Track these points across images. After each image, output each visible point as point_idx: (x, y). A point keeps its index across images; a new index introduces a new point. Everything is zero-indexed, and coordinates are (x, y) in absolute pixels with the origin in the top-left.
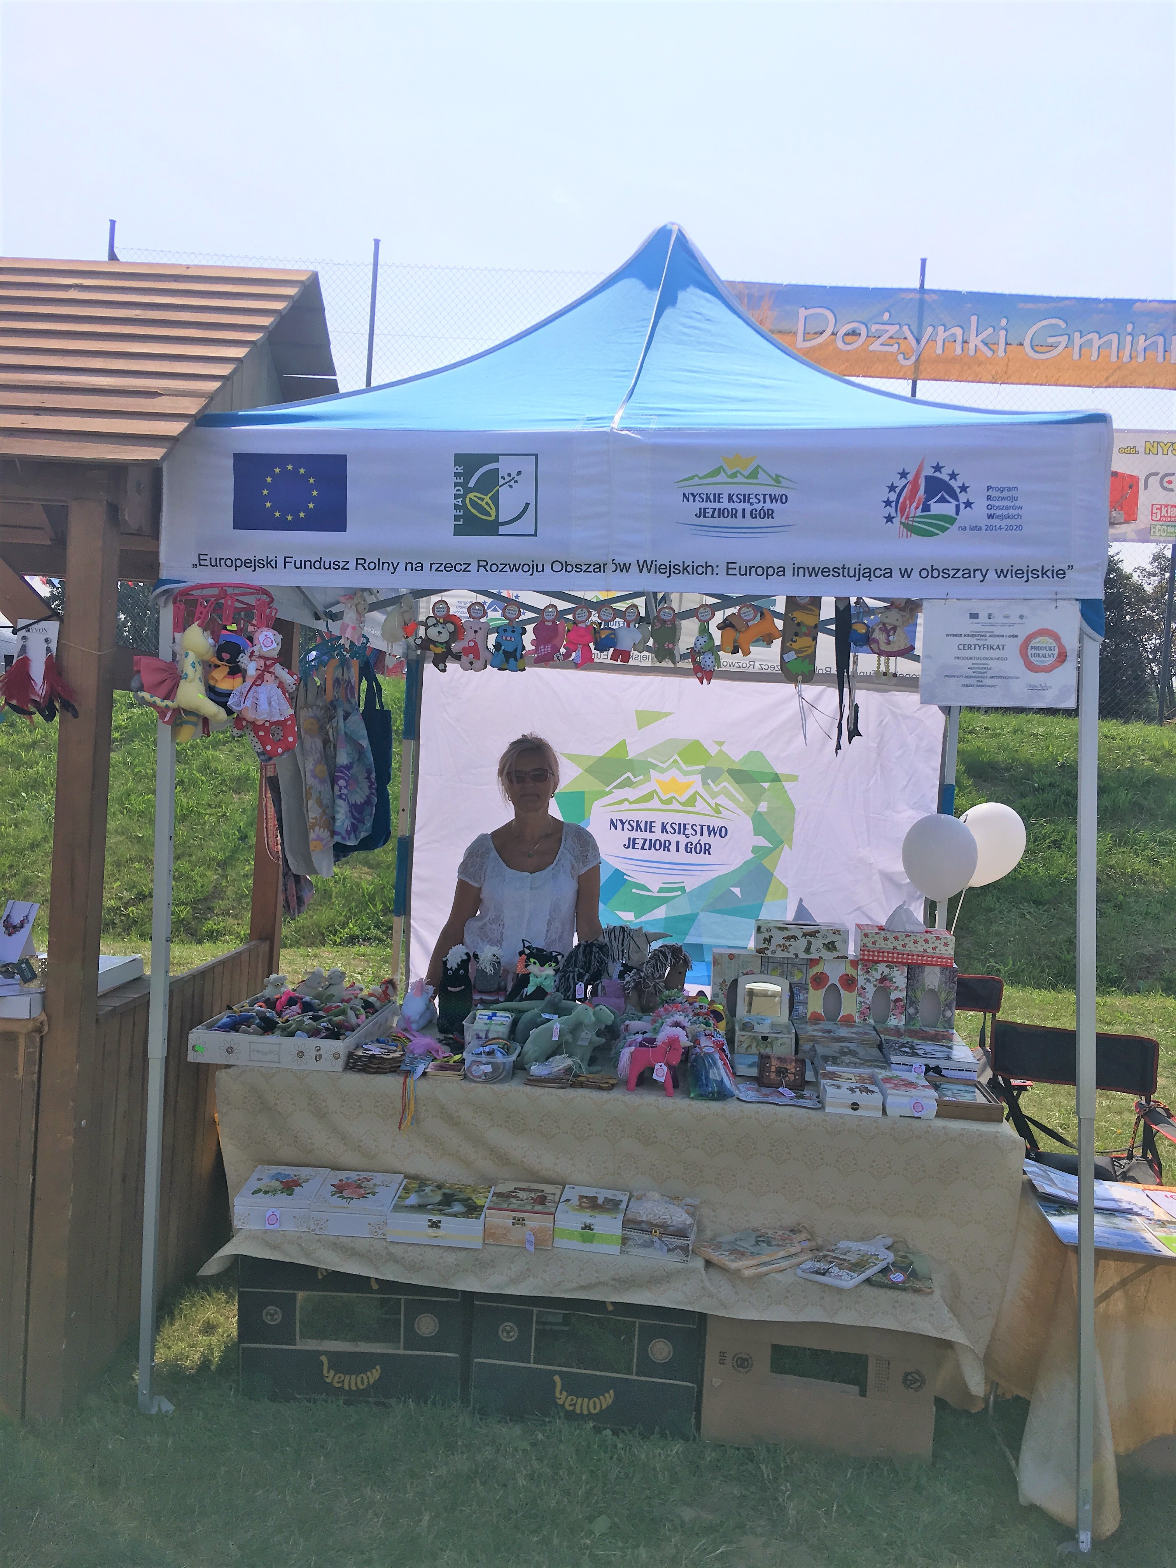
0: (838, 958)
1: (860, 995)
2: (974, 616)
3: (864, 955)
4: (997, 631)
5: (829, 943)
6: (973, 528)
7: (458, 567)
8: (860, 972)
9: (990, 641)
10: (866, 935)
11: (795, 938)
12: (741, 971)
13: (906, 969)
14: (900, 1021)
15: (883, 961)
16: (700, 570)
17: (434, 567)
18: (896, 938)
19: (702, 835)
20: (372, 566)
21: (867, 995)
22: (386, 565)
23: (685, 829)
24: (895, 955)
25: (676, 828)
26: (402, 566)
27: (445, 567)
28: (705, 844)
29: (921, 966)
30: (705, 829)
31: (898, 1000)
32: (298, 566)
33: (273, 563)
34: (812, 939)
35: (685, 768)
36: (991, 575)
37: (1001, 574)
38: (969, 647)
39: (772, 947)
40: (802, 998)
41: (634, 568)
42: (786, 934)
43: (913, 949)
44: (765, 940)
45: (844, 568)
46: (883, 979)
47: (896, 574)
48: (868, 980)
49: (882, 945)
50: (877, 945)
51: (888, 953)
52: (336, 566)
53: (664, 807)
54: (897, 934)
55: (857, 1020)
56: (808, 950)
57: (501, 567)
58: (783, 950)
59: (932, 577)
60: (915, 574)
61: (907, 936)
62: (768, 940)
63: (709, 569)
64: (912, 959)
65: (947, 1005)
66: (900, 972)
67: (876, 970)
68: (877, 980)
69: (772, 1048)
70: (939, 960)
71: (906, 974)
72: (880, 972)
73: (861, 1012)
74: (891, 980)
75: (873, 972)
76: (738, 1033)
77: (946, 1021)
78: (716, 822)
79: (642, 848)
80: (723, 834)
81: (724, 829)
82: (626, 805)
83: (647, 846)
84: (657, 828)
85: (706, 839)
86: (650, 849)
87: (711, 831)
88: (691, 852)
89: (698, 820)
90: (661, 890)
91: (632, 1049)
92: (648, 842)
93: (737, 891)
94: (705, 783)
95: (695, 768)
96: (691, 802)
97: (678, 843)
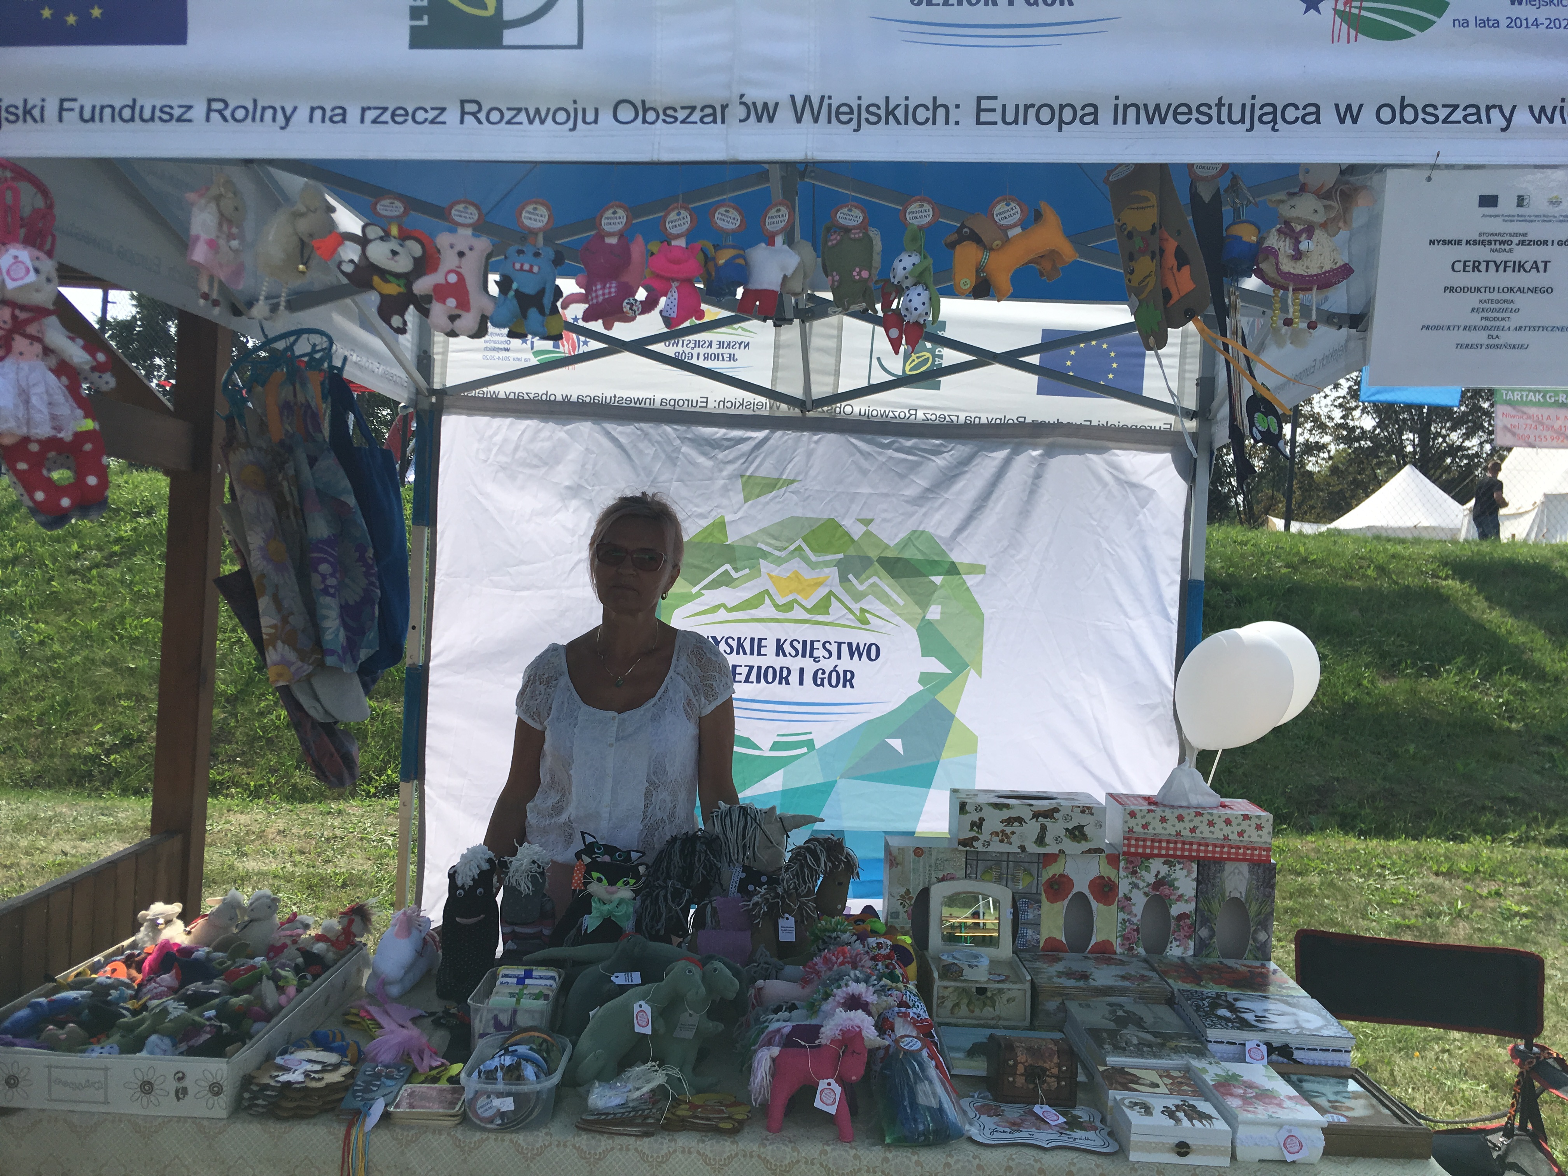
0: (1089, 851)
1: (1122, 909)
2: (1489, 201)
3: (1129, 846)
4: (1535, 231)
5: (1075, 828)
6: (1483, 23)
7: (421, 115)
8: (1122, 873)
9: (1521, 254)
10: (1133, 814)
11: (1020, 820)
12: (934, 875)
13: (1195, 866)
14: (1186, 949)
15: (1159, 855)
16: (922, 114)
17: (370, 115)
18: (1180, 818)
19: (839, 657)
20: (240, 114)
21: (1135, 910)
22: (269, 113)
23: (812, 649)
24: (1179, 846)
25: (799, 647)
26: (302, 114)
27: (393, 115)
28: (845, 672)
29: (1219, 862)
30: (844, 648)
31: (1182, 916)
32: (87, 115)
33: (36, 113)
34: (1048, 822)
36: (1522, 117)
37: (1540, 114)
38: (1476, 266)
39: (985, 836)
40: (1031, 916)
41: (785, 114)
42: (1006, 814)
43: (1207, 834)
44: (973, 824)
45: (1220, 104)
46: (1160, 883)
47: (1328, 116)
48: (1135, 886)
49: (1157, 828)
50: (1151, 831)
51: (1168, 842)
52: (165, 115)
53: (781, 616)
54: (1181, 811)
55: (1119, 950)
56: (1040, 840)
57: (508, 115)
58: (1002, 841)
59: (1403, 121)
60: (1367, 116)
61: (1198, 814)
62: (978, 825)
63: (941, 112)
64: (1206, 851)
65: (1260, 923)
66: (1185, 871)
67: (1147, 869)
68: (1149, 885)
69: (994, 1006)
70: (1249, 852)
71: (1195, 875)
72: (1153, 873)
73: (1125, 938)
74: (1171, 885)
75: (1143, 873)
76: (938, 983)
77: (1258, 949)
78: (862, 638)
79: (747, 680)
80: (873, 656)
81: (874, 647)
82: (722, 614)
83: (753, 677)
84: (770, 648)
85: (845, 663)
86: (758, 681)
87: (854, 651)
88: (822, 684)
89: (833, 635)
90: (776, 746)
91: (776, 1051)
92: (755, 671)
93: (897, 744)
94: (843, 579)
95: (829, 557)
96: (823, 606)
97: (802, 670)
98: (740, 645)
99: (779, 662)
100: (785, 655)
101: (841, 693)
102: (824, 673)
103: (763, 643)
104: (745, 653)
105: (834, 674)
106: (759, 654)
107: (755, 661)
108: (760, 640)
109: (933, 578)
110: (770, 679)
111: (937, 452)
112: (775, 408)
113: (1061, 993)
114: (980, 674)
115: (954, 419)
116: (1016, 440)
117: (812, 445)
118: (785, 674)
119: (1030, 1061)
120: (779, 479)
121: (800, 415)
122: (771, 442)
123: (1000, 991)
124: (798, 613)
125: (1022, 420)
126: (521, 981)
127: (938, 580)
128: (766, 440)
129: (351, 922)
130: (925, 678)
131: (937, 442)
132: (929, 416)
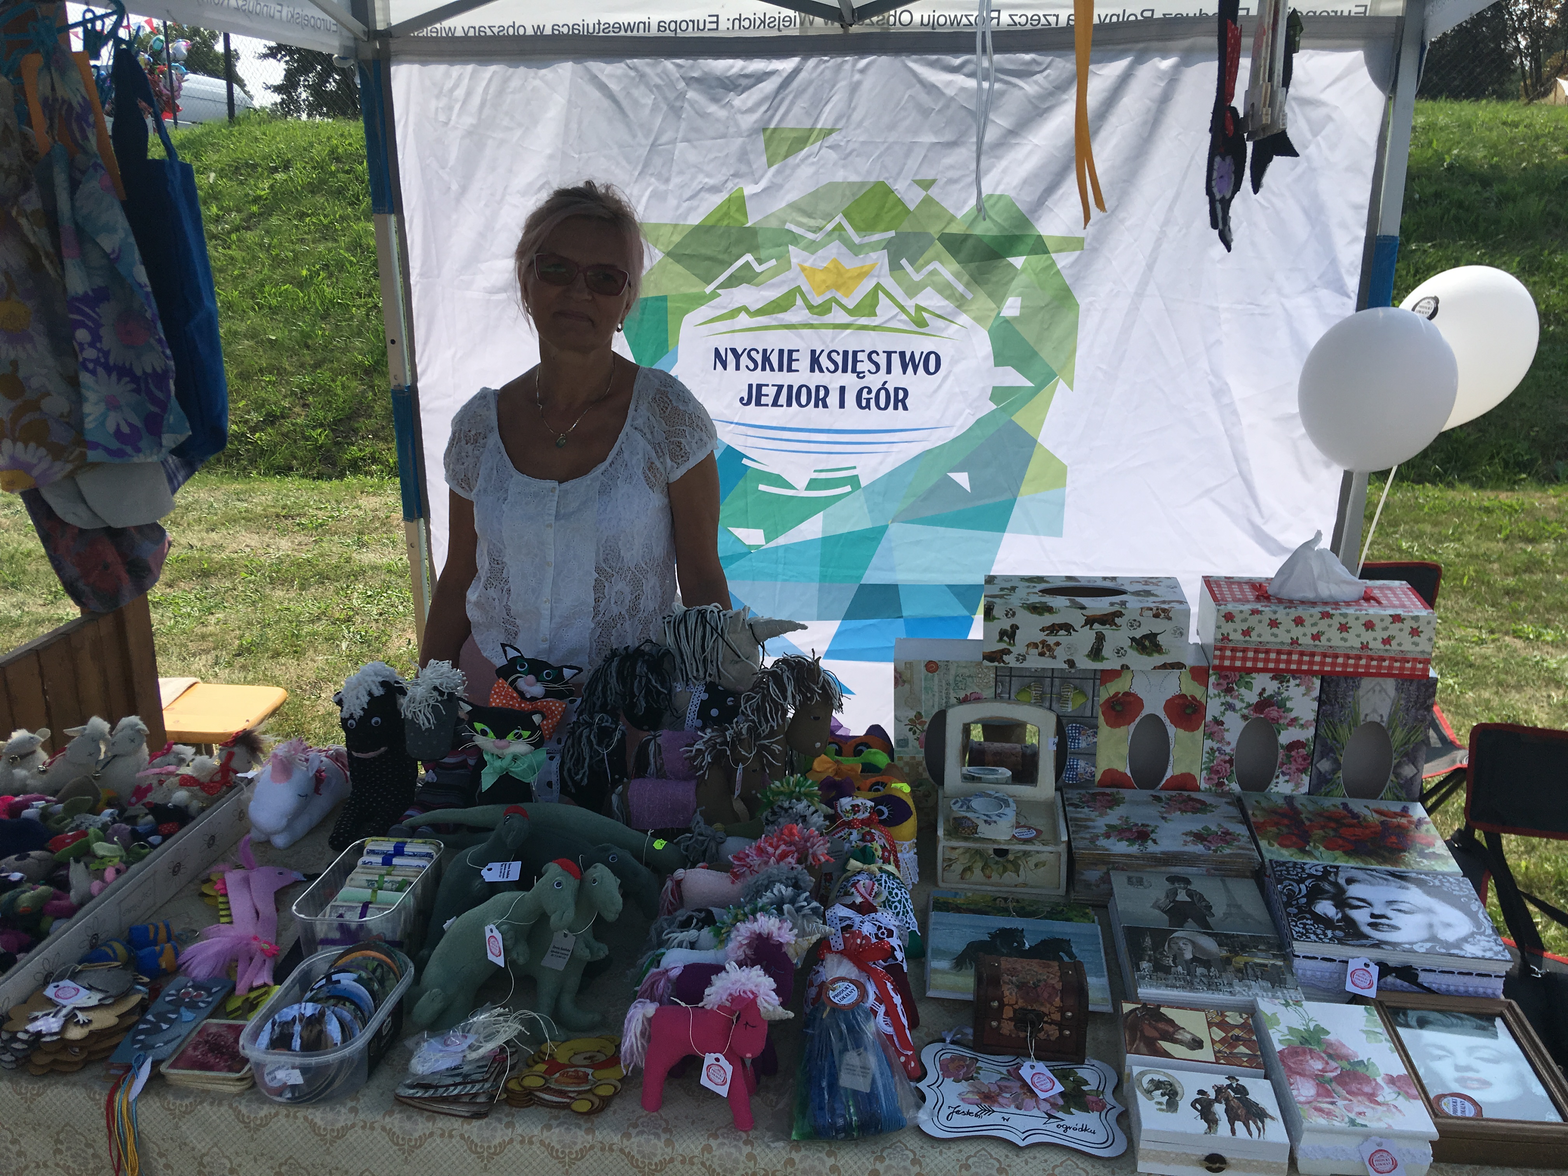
0: (1165, 666)
1: (1210, 735)
3: (1222, 658)
5: (1145, 637)
8: (1212, 691)
10: (1229, 617)
11: (1068, 628)
12: (952, 695)
13: (1317, 683)
14: (1298, 785)
15: (1266, 670)
18: (1299, 621)
19: (889, 371)
21: (1227, 736)
23: (855, 361)
24: (1295, 657)
25: (839, 359)
28: (896, 390)
29: (1354, 677)
30: (896, 359)
31: (1295, 745)
34: (1106, 630)
35: (857, 239)
39: (1019, 647)
40: (1083, 745)
42: (1048, 620)
43: (1336, 642)
44: (1003, 633)
46: (1264, 703)
48: (1230, 707)
49: (1264, 634)
50: (1254, 637)
51: (1279, 652)
53: (815, 320)
54: (1300, 611)
55: (1203, 785)
56: (1096, 653)
58: (1042, 654)
61: (1326, 615)
62: (1009, 634)
64: (1334, 664)
65: (1406, 754)
66: (1302, 689)
67: (1249, 686)
68: (1249, 705)
69: (1017, 872)
70: (1397, 664)
71: (1316, 693)
72: (1257, 690)
73: (1212, 770)
74: (1281, 705)
75: (1243, 690)
76: (943, 842)
77: (1402, 786)
78: (918, 345)
79: (775, 404)
80: (932, 368)
81: (932, 357)
82: (743, 320)
83: (783, 399)
84: (803, 363)
85: (897, 379)
86: (789, 404)
87: (908, 362)
88: (868, 406)
89: (881, 343)
90: (813, 484)
91: (651, 1009)
92: (785, 391)
93: (962, 479)
94: (895, 266)
95: (876, 237)
96: (868, 306)
97: (842, 389)
98: (766, 359)
99: (816, 379)
100: (821, 370)
101: (892, 417)
102: (870, 392)
103: (795, 356)
104: (772, 369)
105: (883, 393)
106: (790, 370)
107: (785, 378)
108: (790, 352)
109: (1011, 260)
110: (804, 401)
111: (1025, 73)
112: (807, 24)
113: (1108, 861)
114: (1070, 384)
115: (1052, 20)
116: (1141, 45)
117: (857, 77)
118: (822, 394)
119: (1021, 1003)
120: (811, 130)
121: (840, 31)
122: (803, 75)
123: (1026, 854)
124: (838, 316)
125: (1148, 14)
126: (387, 860)
127: (1018, 261)
128: (796, 72)
129: (230, 756)
130: (999, 394)
131: (1028, 57)
132: (1016, 19)
